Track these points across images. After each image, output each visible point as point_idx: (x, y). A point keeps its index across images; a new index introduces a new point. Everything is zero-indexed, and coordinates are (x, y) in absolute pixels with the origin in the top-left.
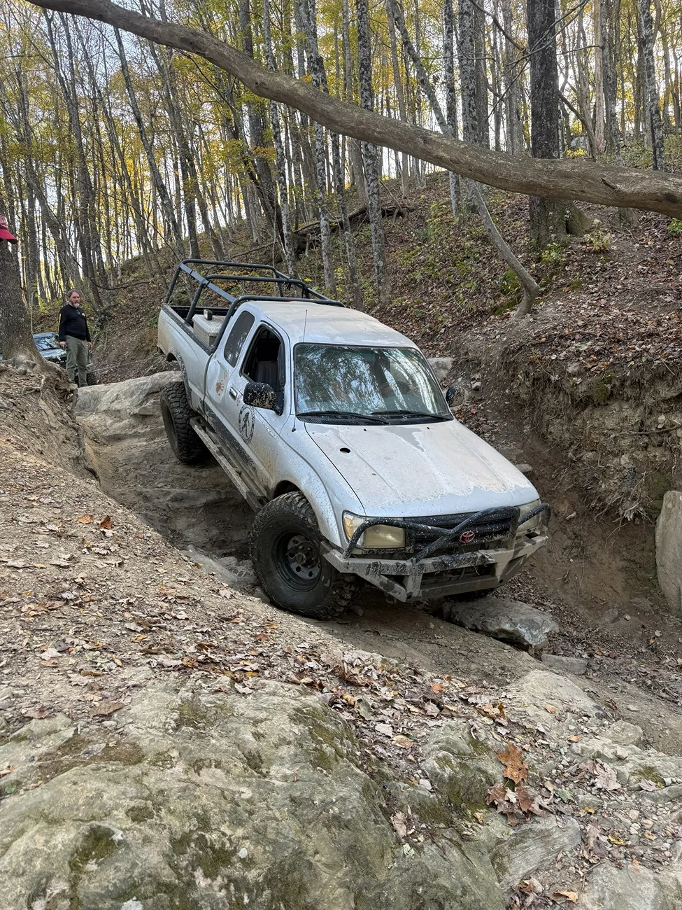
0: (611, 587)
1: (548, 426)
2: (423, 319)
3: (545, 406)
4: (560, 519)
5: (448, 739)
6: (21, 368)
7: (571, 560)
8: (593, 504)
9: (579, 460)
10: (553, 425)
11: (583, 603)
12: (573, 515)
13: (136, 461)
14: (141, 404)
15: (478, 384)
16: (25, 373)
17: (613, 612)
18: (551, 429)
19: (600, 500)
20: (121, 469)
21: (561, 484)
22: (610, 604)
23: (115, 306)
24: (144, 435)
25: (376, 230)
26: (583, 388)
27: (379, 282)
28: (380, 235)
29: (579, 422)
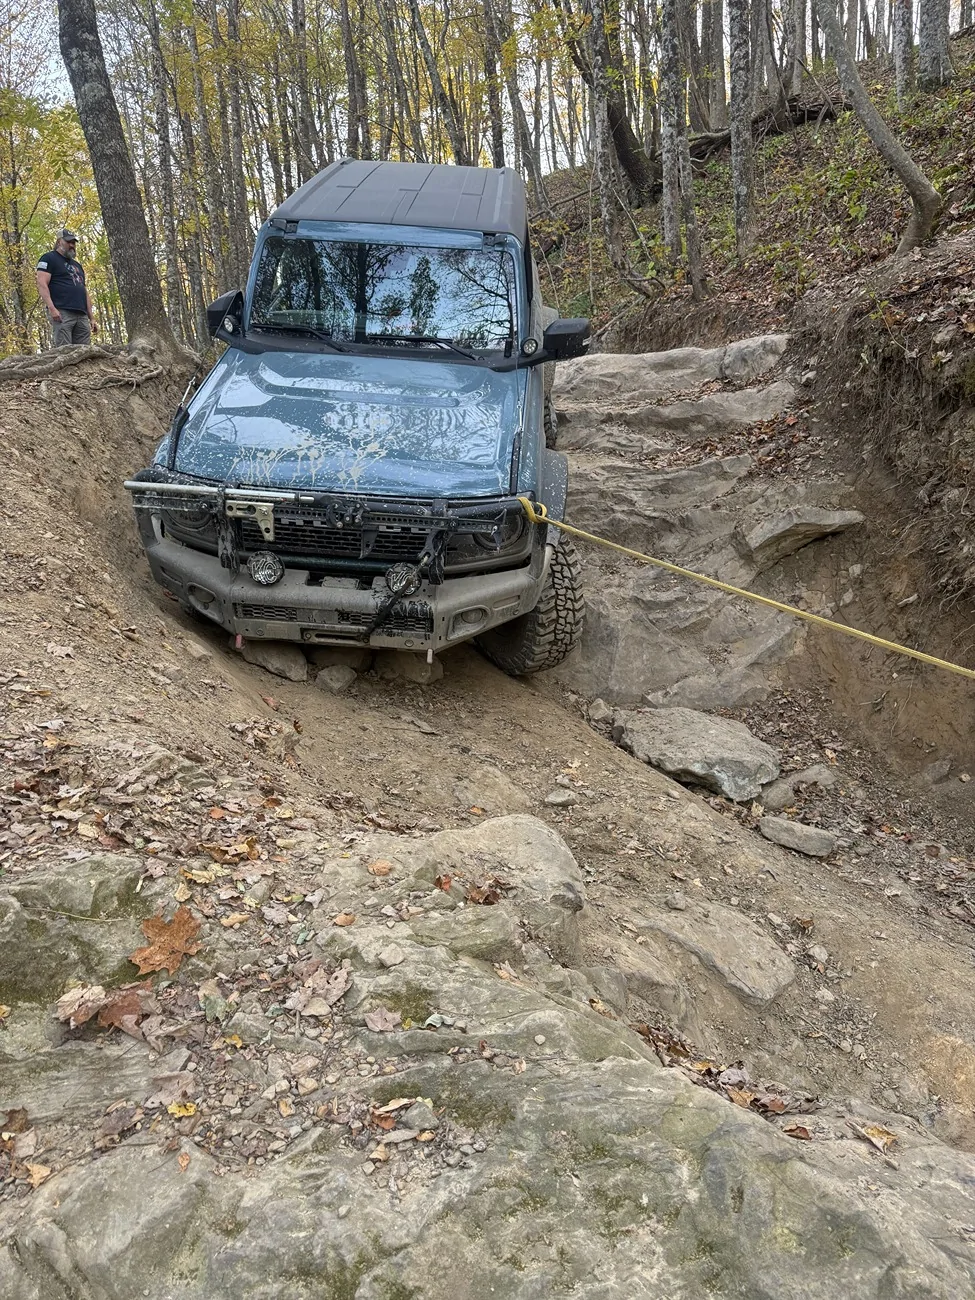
0: (950, 724)
1: (898, 443)
2: (788, 278)
3: (897, 408)
4: (891, 605)
5: (59, 881)
6: (133, 356)
7: (895, 675)
8: (943, 580)
9: (937, 503)
10: (907, 440)
11: (895, 746)
12: (911, 599)
15: (811, 375)
17: (941, 766)
18: (902, 449)
19: (955, 573)
21: (902, 545)
22: (941, 753)
26: (950, 370)
29: (943, 436)
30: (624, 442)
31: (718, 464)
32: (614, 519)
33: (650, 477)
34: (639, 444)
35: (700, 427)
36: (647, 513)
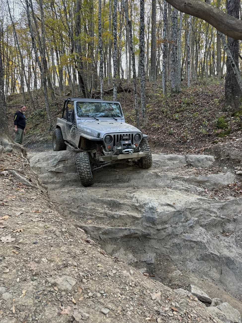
6: (8, 148)
13: (67, 202)
14: (55, 166)
16: (11, 151)
20: (60, 208)
23: (9, 114)
24: (58, 183)
25: (143, 95)
27: (143, 117)
28: (145, 98)
30: (189, 187)
31: (236, 200)
32: (213, 219)
33: (217, 204)
34: (194, 188)
35: (209, 184)
36: (222, 216)
